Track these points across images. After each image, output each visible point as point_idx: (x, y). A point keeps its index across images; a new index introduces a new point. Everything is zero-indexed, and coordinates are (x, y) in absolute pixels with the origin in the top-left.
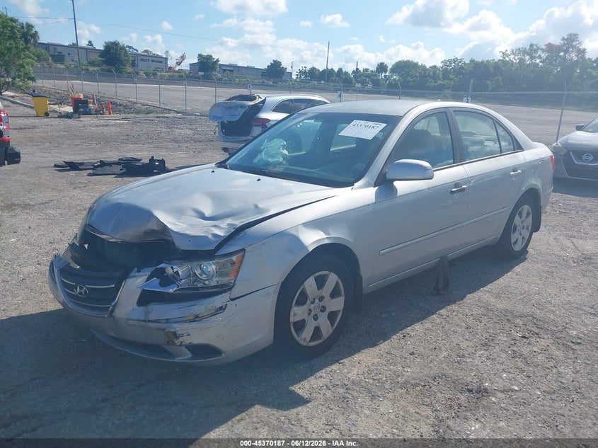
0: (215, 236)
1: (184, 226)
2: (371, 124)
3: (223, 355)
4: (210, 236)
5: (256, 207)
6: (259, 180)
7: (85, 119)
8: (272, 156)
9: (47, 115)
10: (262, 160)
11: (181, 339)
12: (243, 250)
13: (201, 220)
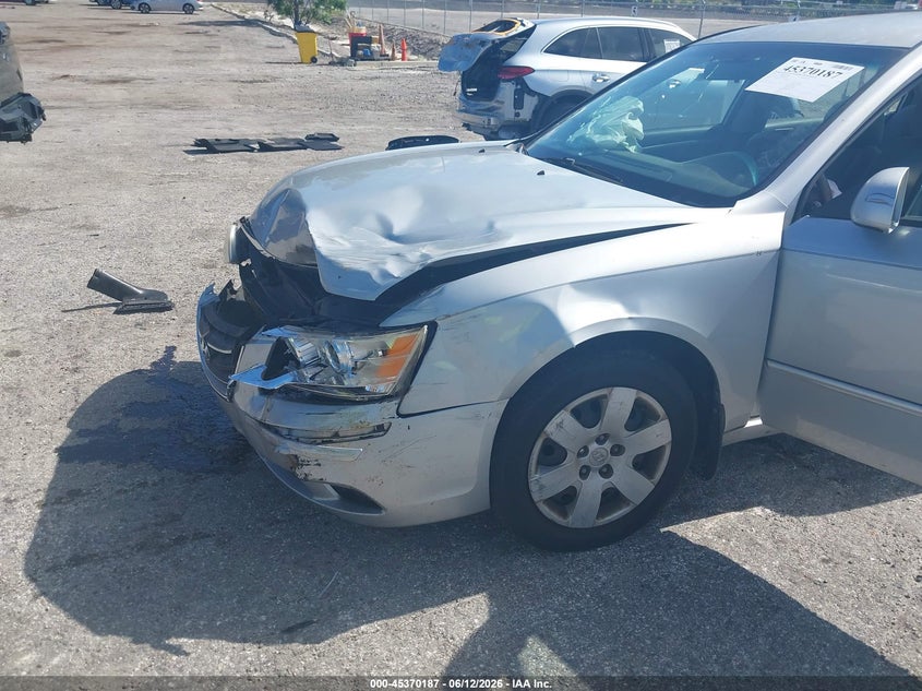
0: (386, 275)
1: (347, 245)
2: (827, 65)
3: (384, 513)
4: (375, 275)
5: (491, 226)
6: (542, 173)
7: (363, 68)
8: (604, 132)
9: (314, 60)
10: (582, 137)
11: (306, 470)
12: (433, 326)
13: (384, 240)
